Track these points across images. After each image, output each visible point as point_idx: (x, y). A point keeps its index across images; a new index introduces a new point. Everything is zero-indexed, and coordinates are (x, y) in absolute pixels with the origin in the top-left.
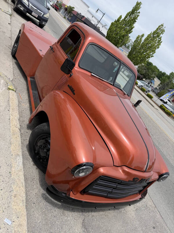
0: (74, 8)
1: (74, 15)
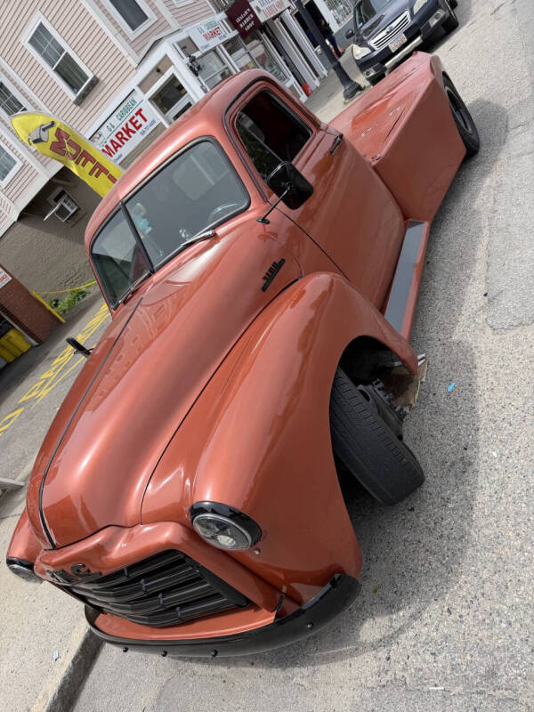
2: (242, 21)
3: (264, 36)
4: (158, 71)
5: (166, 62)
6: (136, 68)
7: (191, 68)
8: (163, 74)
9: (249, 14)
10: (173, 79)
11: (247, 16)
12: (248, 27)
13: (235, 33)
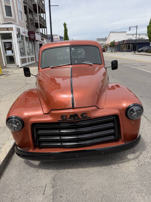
0: (114, 41)
1: (117, 45)
2: (31, 36)
3: (33, 42)
4: (8, 29)
5: (12, 29)
6: (1, 24)
7: (17, 35)
8: (8, 31)
9: (34, 36)
10: (11, 34)
11: (33, 36)
12: (32, 38)
13: (28, 37)
